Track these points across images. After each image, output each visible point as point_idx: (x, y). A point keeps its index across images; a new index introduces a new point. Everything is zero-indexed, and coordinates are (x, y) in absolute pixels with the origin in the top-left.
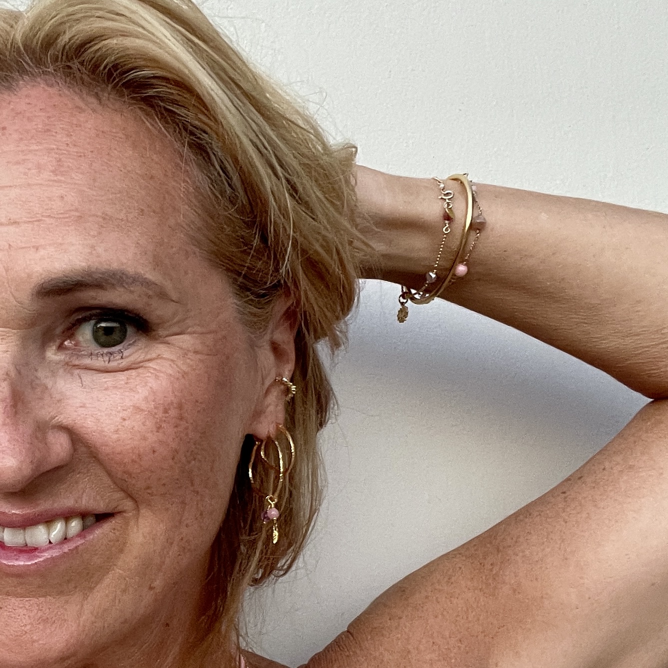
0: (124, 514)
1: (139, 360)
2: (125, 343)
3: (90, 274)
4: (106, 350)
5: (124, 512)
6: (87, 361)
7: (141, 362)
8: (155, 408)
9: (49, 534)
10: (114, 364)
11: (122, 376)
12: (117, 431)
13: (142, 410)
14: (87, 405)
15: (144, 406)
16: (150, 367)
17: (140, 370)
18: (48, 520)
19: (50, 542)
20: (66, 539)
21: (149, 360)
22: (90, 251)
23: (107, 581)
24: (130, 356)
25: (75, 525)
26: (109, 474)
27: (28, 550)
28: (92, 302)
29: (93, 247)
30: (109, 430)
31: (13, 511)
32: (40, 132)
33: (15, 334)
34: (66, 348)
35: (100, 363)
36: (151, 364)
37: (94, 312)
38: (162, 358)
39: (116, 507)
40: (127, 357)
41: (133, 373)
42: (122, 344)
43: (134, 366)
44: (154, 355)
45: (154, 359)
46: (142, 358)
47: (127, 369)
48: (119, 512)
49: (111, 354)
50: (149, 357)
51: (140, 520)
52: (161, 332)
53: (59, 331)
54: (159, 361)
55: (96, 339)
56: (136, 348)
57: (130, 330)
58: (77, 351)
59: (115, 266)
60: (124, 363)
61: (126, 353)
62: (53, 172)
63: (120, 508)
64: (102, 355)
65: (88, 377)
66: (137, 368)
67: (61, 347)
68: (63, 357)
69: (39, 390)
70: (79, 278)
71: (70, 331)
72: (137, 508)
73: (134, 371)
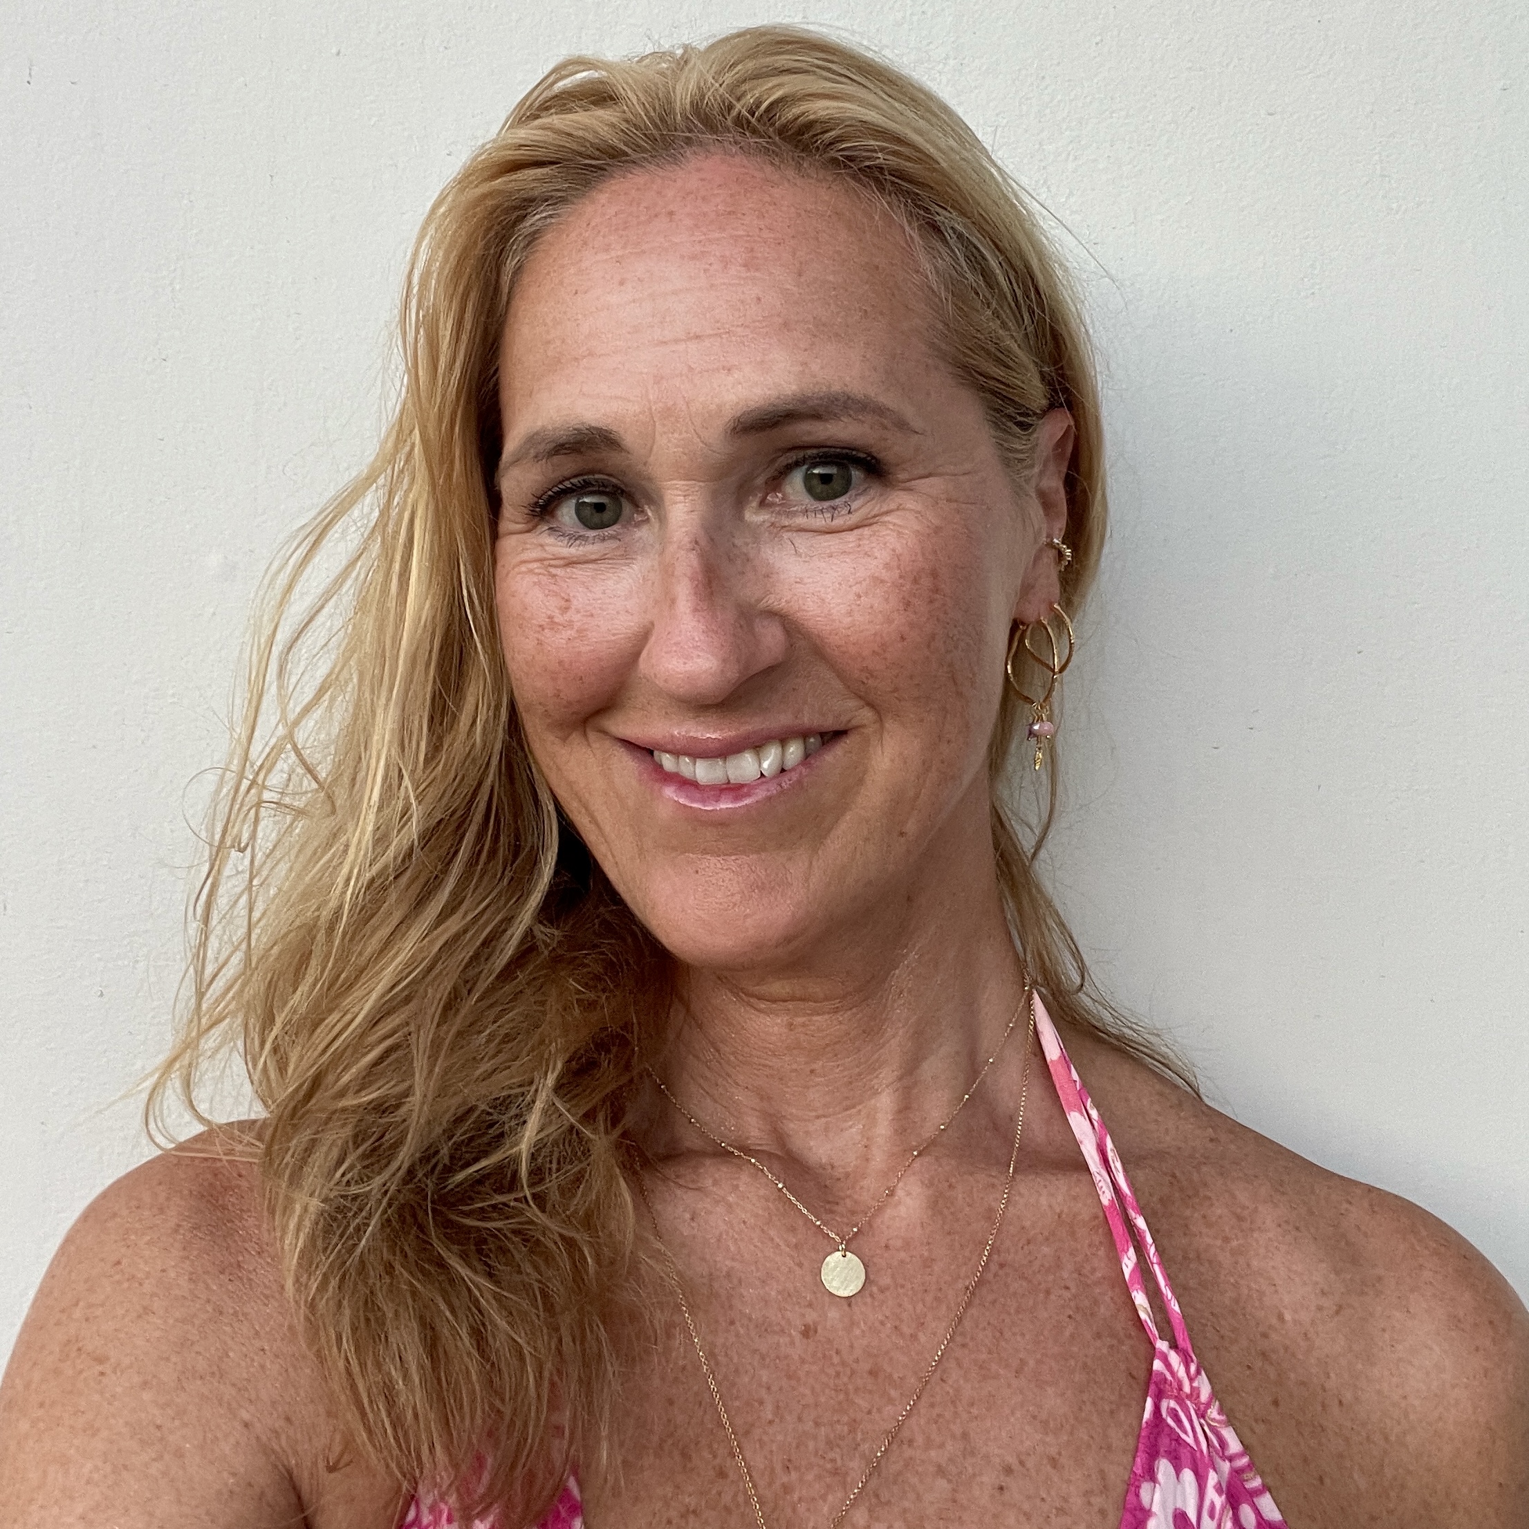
0: (862, 730)
1: (873, 513)
2: (852, 493)
3: (803, 400)
4: (826, 504)
5: (863, 726)
6: (801, 521)
7: (875, 516)
8: (901, 577)
9: (760, 765)
10: (838, 522)
11: (851, 537)
12: (850, 613)
13: (882, 581)
14: (806, 580)
15: (885, 575)
16: (889, 522)
17: (875, 527)
18: (757, 745)
19: (762, 774)
20: (783, 771)
21: (887, 513)
22: (801, 369)
23: (843, 826)
24: (860, 508)
25: (794, 751)
26: (841, 675)
27: (733, 789)
28: (807, 439)
29: (805, 364)
30: (838, 611)
31: (708, 735)
32: (723, 215)
33: (700, 487)
34: (772, 505)
35: (819, 521)
36: (886, 518)
37: (809, 452)
38: (904, 509)
39: (850, 721)
40: (856, 511)
41: (866, 531)
42: (848, 495)
43: (866, 522)
44: (893, 506)
45: (892, 511)
46: (875, 511)
47: (857, 527)
48: (856, 728)
49: (834, 508)
50: (885, 509)
51: (886, 736)
52: (902, 476)
53: (760, 481)
54: (898, 513)
55: (810, 490)
56: (868, 498)
57: (856, 474)
58: (786, 508)
59: (836, 388)
60: (854, 519)
61: (855, 505)
62: (745, 266)
63: (854, 723)
64: (821, 510)
65: (802, 541)
66: (871, 525)
67: (763, 504)
68: (767, 517)
69: (739, 562)
70: (790, 407)
71: (776, 480)
72: (880, 720)
73: (866, 529)
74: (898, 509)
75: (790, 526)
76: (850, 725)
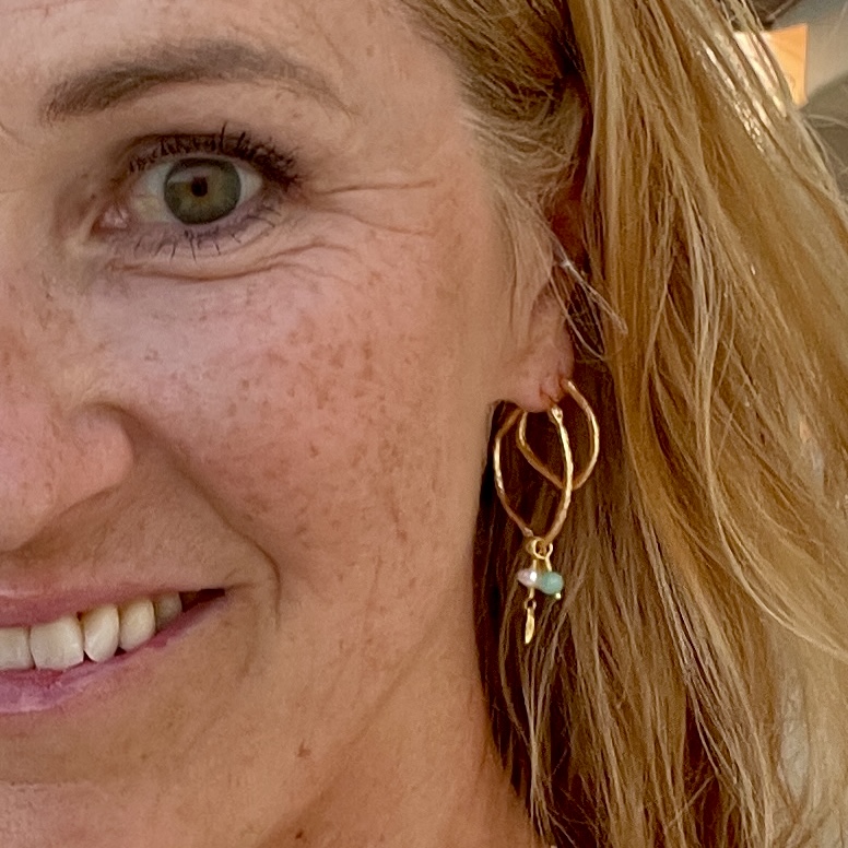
74: (314, 245)
75: (137, 267)
76: (229, 583)
